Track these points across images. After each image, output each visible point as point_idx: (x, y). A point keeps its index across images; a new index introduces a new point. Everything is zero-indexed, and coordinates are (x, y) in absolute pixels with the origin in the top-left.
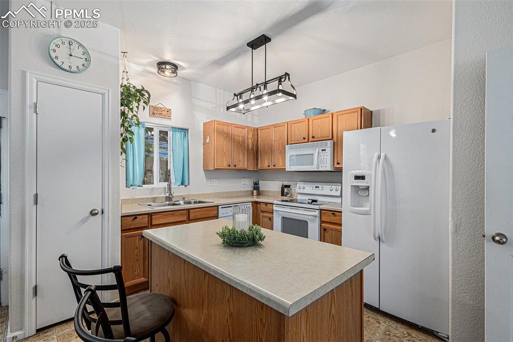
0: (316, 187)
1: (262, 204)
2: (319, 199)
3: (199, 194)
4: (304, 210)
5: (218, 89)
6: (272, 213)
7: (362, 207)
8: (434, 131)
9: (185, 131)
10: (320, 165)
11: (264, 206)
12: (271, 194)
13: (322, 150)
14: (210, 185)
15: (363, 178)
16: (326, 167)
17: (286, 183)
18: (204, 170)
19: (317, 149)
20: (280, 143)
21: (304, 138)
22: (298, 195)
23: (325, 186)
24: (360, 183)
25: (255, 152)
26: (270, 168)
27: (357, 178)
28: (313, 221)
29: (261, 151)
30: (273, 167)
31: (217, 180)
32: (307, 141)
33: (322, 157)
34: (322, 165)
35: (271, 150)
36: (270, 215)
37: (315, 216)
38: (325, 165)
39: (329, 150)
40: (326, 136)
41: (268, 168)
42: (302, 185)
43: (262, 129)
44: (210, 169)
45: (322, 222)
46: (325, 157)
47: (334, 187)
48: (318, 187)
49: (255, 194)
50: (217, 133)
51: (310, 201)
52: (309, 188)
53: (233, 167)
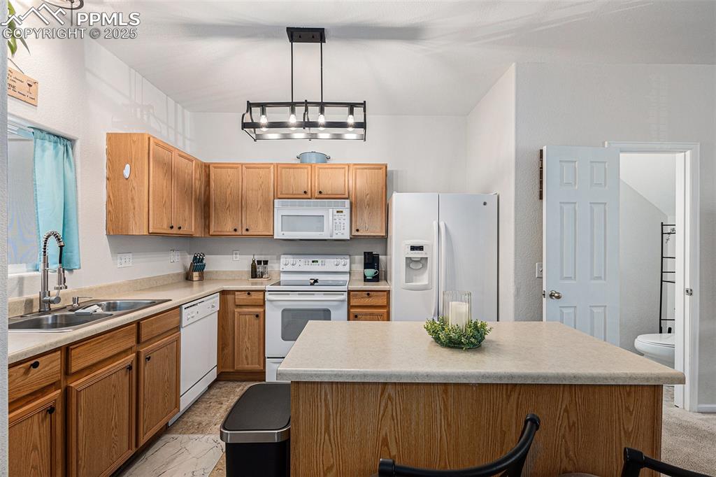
0: (313, 262)
1: (237, 293)
2: (320, 277)
3: (100, 288)
4: (324, 294)
5: (133, 71)
6: (263, 305)
7: (412, 282)
8: (485, 204)
9: (66, 142)
10: (335, 232)
11: (245, 296)
12: (224, 277)
13: (338, 212)
14: (119, 266)
15: (421, 248)
16: (343, 234)
17: (257, 258)
18: (108, 235)
19: (331, 210)
20: (260, 195)
21: (305, 192)
22: (282, 275)
23: (327, 260)
24: (417, 255)
25: (205, 205)
26: (237, 233)
27: (413, 248)
28: (337, 308)
29: (217, 205)
30: (245, 233)
31: (131, 254)
32: (309, 196)
33: (337, 221)
34: (337, 232)
35: (240, 204)
36: (260, 310)
37: (343, 301)
38: (342, 231)
39: (347, 212)
40: (339, 193)
41: (234, 233)
42: (290, 259)
43: (219, 166)
44: (136, 233)
45: (350, 307)
46: (342, 221)
47: (342, 261)
48: (317, 261)
49: (195, 279)
50: (154, 161)
51: (312, 281)
52: (302, 264)
53: (175, 231)
